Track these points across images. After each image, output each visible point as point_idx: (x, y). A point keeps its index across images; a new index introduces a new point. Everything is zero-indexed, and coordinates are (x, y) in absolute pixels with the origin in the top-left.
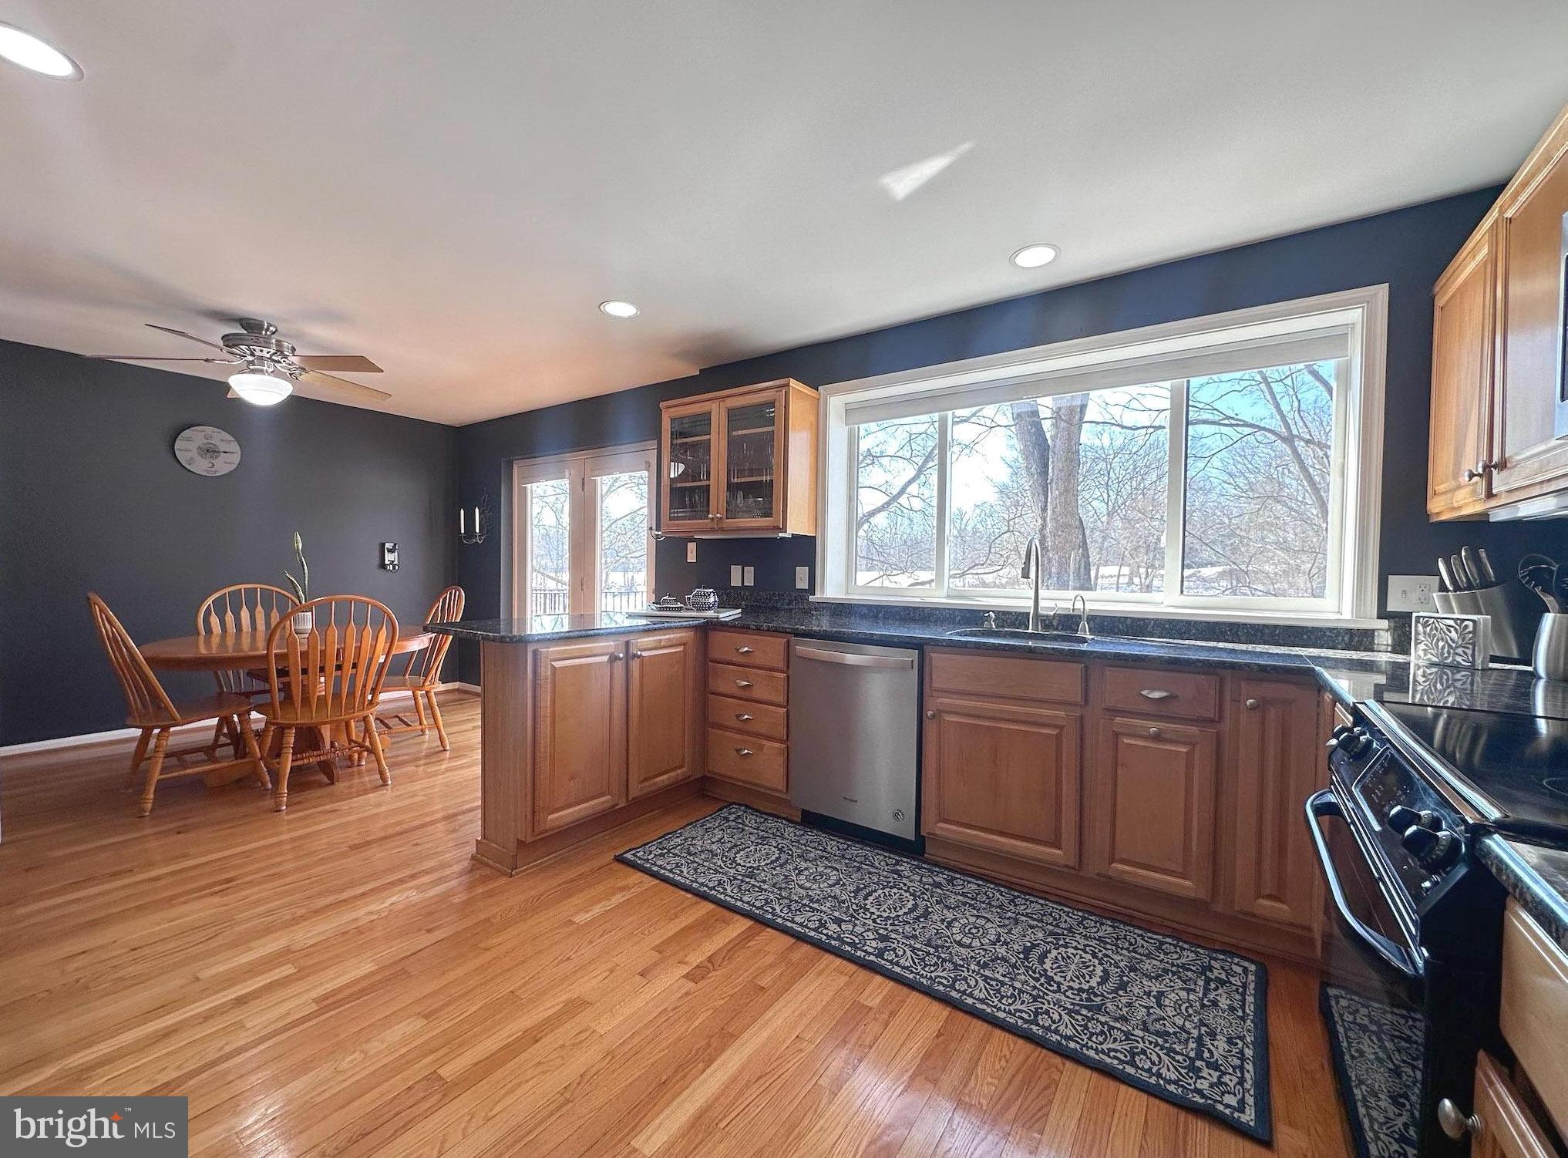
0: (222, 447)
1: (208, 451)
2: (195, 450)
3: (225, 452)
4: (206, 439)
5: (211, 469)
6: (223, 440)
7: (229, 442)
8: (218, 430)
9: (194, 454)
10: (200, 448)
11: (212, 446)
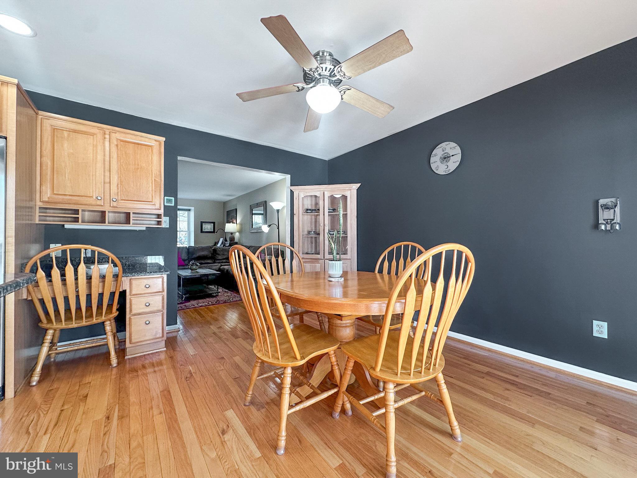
0: (452, 152)
2: (439, 160)
3: (453, 156)
4: (443, 151)
5: (447, 170)
6: (451, 148)
7: (454, 148)
8: (448, 143)
9: (439, 163)
10: (441, 158)
11: (446, 154)
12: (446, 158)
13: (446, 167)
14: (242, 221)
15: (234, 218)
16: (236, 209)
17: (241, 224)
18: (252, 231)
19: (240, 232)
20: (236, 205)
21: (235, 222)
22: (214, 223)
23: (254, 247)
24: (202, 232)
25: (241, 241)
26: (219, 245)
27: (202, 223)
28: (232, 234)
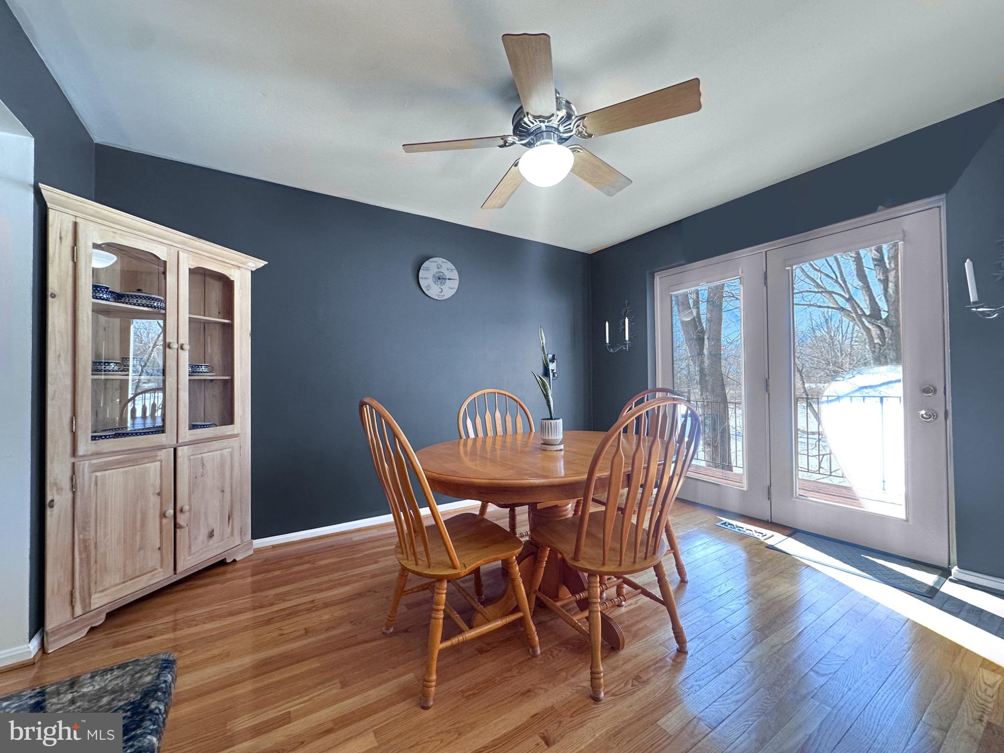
0: (448, 275)
1: (439, 278)
2: (431, 278)
3: (449, 279)
4: (438, 268)
5: (441, 294)
6: (448, 269)
7: (452, 270)
8: (445, 261)
9: (430, 281)
10: (434, 276)
11: (441, 274)
12: (440, 279)
13: (440, 290)
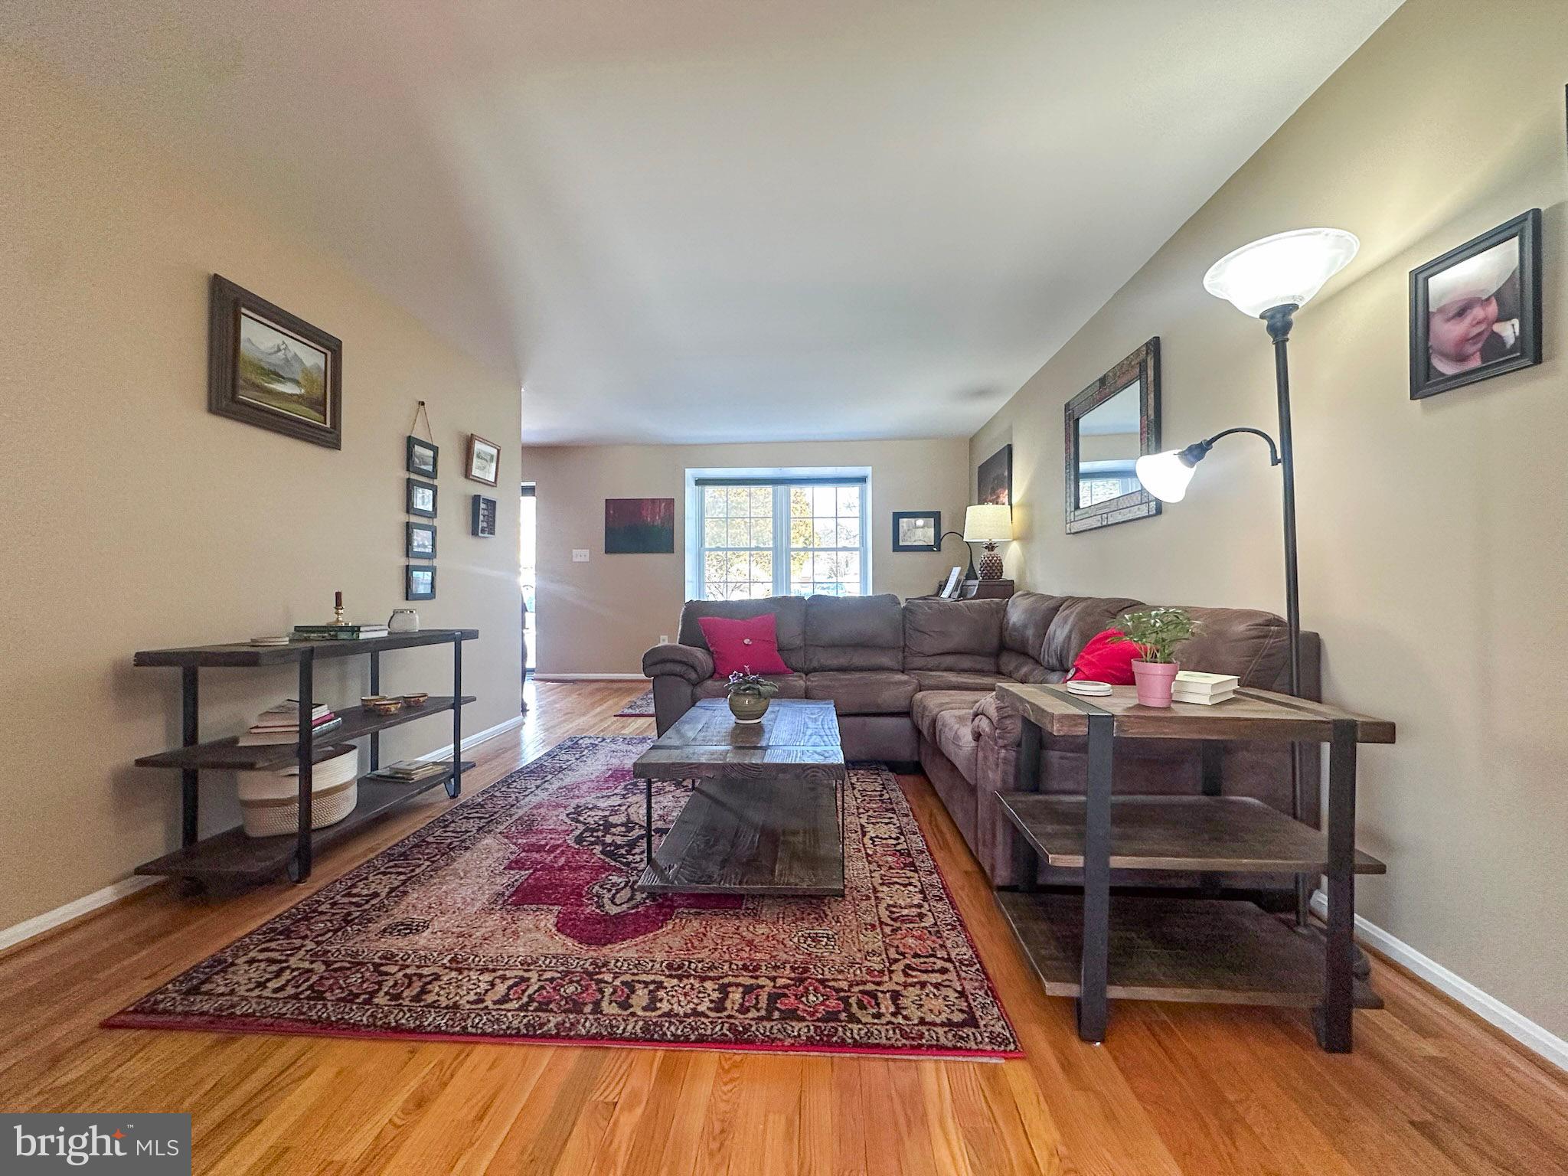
14: (1030, 489)
15: (1001, 486)
16: (1010, 448)
17: (1028, 504)
18: (1077, 527)
19: (1026, 537)
20: (1010, 431)
21: (1006, 500)
22: (936, 516)
23: (1083, 605)
24: (897, 547)
25: (1028, 579)
26: (945, 594)
27: (897, 516)
28: (991, 547)
